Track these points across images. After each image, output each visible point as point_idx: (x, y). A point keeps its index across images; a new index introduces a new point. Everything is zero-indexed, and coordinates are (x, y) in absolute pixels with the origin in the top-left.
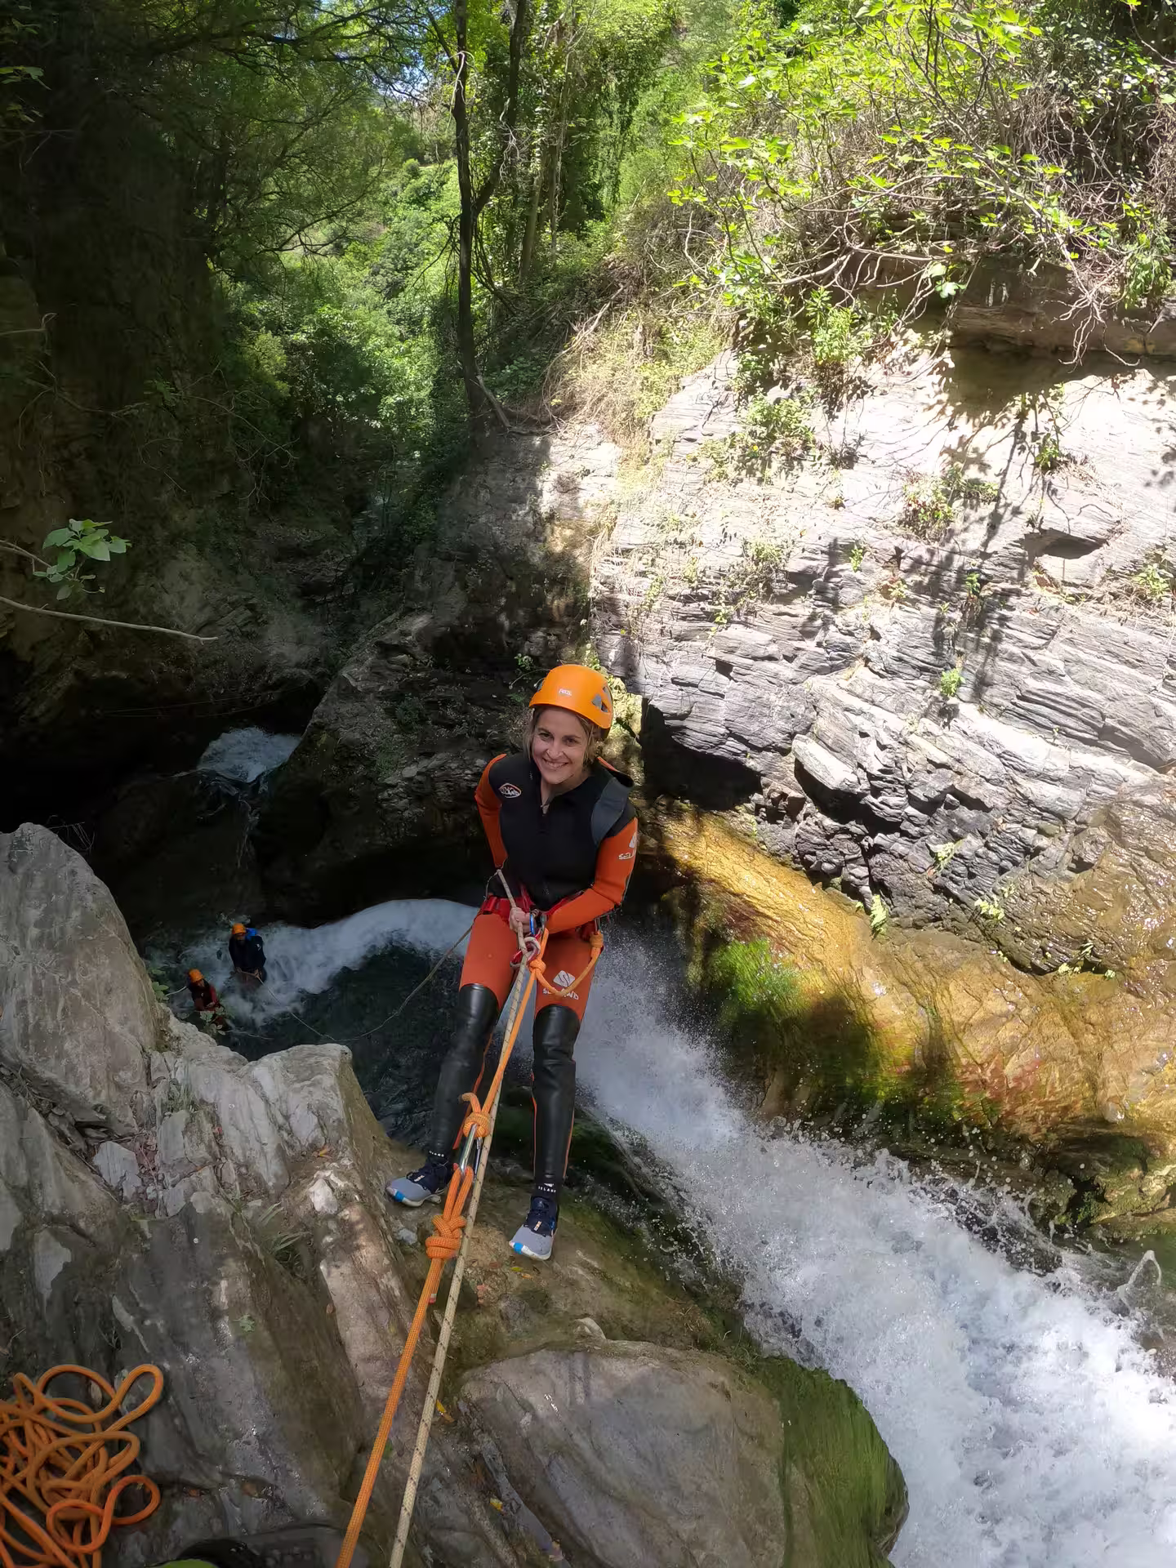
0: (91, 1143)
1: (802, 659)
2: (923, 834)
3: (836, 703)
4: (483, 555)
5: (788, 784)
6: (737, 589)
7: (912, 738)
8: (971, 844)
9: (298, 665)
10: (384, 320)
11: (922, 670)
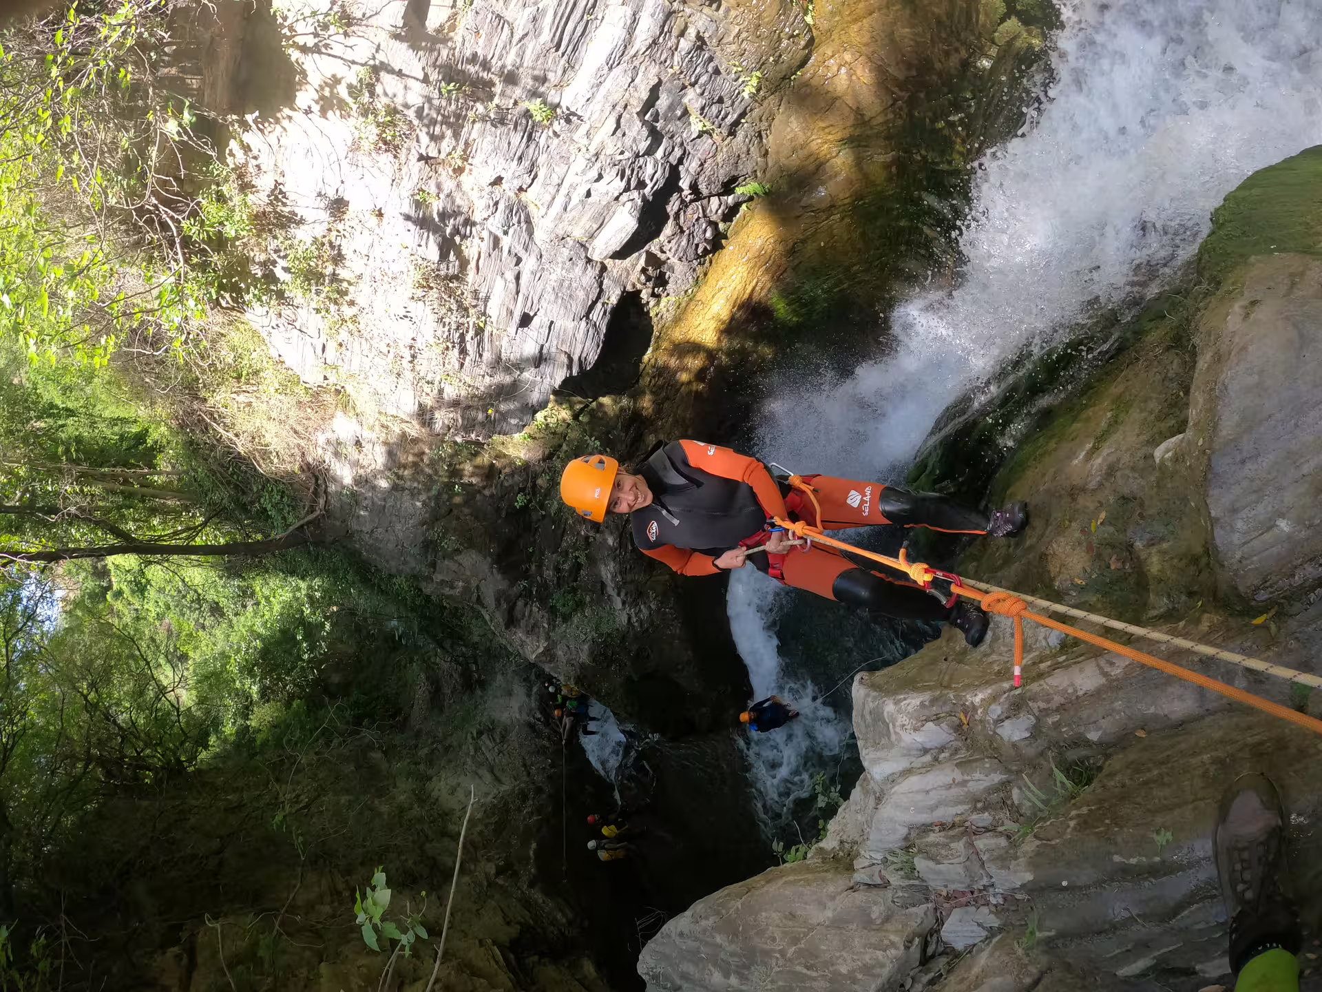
0: (941, 949)
1: (519, 249)
2: (682, 144)
3: (560, 218)
4: (433, 535)
5: (634, 266)
6: (454, 307)
7: (592, 150)
8: (692, 99)
9: (529, 695)
10: (242, 619)
11: (530, 138)
